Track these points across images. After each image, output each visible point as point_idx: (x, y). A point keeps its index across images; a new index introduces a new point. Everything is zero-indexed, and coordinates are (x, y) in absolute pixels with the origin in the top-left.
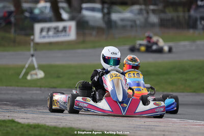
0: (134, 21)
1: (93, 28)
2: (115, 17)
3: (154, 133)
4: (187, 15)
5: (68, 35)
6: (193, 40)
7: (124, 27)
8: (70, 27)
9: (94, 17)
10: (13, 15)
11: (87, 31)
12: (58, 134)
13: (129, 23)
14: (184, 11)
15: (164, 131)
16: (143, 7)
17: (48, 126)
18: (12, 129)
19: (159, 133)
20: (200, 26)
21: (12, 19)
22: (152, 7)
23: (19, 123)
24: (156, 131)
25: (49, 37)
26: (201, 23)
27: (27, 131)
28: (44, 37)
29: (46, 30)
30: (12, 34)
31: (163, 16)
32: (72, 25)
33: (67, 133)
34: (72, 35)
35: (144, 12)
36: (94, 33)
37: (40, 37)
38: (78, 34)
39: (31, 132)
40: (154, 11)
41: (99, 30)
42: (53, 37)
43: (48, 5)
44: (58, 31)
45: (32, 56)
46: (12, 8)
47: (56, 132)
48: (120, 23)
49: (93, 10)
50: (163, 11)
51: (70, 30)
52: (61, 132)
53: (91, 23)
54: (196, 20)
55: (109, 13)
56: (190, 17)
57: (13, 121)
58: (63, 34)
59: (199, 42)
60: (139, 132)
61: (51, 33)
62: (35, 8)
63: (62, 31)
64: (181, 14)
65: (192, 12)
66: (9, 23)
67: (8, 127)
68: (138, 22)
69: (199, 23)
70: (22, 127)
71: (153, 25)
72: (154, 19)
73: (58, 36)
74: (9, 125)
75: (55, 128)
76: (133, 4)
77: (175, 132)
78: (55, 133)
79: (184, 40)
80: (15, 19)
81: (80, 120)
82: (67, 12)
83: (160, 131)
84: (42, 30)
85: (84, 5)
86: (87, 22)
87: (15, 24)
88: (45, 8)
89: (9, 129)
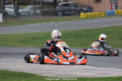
0: (29, 13)
1: (10, 16)
2: (20, 11)
3: (44, 71)
4: (53, 9)
6: (57, 21)
7: (25, 15)
9: (11, 11)
11: (7, 18)
13: (27, 14)
14: (52, 8)
15: (48, 70)
16: (33, 6)
19: (46, 71)
20: (60, 15)
22: (37, 6)
26: (60, 13)
31: (42, 10)
32: (1, 15)
33: (4, 73)
35: (34, 8)
36: (11, 19)
38: (3, 19)
40: (38, 8)
41: (13, 17)
48: (22, 14)
50: (43, 8)
53: (9, 14)
54: (58, 12)
55: (18, 9)
56: (55, 10)
59: (60, 22)
60: (36, 71)
65: (56, 9)
68: (31, 13)
69: (59, 13)
71: (38, 14)
72: (38, 11)
76: (28, 5)
77: (53, 70)
79: (53, 21)
81: (8, 65)
83: (46, 70)
85: (6, 6)
86: (7, 14)
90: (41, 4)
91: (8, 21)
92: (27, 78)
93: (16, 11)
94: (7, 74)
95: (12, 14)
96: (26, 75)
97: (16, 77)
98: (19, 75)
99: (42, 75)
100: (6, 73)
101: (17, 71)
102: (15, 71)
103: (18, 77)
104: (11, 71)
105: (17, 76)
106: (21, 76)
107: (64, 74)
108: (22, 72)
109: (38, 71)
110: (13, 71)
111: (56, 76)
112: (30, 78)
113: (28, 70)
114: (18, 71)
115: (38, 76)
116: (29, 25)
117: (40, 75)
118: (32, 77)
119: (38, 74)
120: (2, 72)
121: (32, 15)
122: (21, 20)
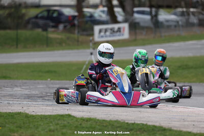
0: (178, 22)
1: (143, 28)
2: (161, 18)
5: (123, 35)
7: (169, 27)
8: (124, 28)
9: (144, 19)
10: (77, 18)
11: (138, 31)
12: (106, 126)
13: (174, 24)
15: (194, 121)
16: (185, 10)
17: (98, 120)
18: (68, 123)
19: (190, 123)
21: (76, 22)
22: (192, 10)
23: (74, 117)
24: (188, 121)
25: (106, 36)
27: (81, 124)
28: (102, 37)
29: (104, 31)
30: (76, 35)
32: (126, 26)
33: (113, 125)
34: (126, 35)
35: (186, 14)
37: (99, 37)
38: (130, 33)
39: (84, 125)
41: (148, 29)
42: (110, 36)
43: (106, 9)
44: (114, 31)
45: (91, 54)
46: (76, 14)
47: (105, 125)
48: (166, 24)
49: (143, 13)
50: (200, 13)
51: (124, 30)
52: (108, 124)
53: (142, 24)
57: (69, 116)
58: (118, 33)
60: (174, 123)
61: (108, 33)
62: (94, 13)
63: (117, 31)
66: (73, 25)
67: (64, 120)
68: (180, 23)
70: (76, 121)
71: (193, 25)
72: (194, 20)
73: (114, 36)
74: (66, 119)
75: (104, 120)
76: (176, 7)
78: (103, 126)
80: (79, 22)
82: (121, 15)
84: (100, 31)
85: (136, 9)
86: (138, 23)
87: (78, 26)
88: (103, 12)
89: (65, 123)
90: (200, 7)
91: (139, 37)
92: (154, 134)
93: (154, 18)
94: (118, 127)
95: (146, 25)
96: (153, 130)
97: (135, 133)
98: (141, 129)
99: (182, 129)
100: (118, 125)
101: (136, 122)
102: (133, 122)
103: (138, 132)
104: (127, 123)
105: (136, 131)
106: (144, 131)
108: (146, 125)
109: (176, 123)
110: (130, 122)
112: (160, 134)
113: (157, 121)
114: (139, 122)
115: (173, 130)
117: (178, 129)
118: (163, 132)
119: (176, 127)
120: (110, 124)
121: (182, 26)
122: (163, 34)
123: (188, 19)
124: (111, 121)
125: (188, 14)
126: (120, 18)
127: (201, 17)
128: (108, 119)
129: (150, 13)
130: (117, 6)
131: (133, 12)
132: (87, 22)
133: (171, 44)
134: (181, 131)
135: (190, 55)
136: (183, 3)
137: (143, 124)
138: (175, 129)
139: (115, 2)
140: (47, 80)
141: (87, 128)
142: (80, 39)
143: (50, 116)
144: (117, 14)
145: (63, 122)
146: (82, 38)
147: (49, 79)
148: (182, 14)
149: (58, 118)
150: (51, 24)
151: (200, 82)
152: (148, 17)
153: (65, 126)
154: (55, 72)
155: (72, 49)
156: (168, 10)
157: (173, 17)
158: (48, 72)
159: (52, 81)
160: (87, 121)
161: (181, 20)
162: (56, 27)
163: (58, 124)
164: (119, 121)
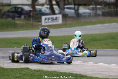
0: (90, 14)
1: (70, 17)
2: (81, 11)
3: (95, 72)
5: (58, 21)
7: (85, 16)
9: (71, 12)
10: (32, 12)
11: (67, 19)
14: (114, 8)
15: (99, 71)
16: (94, 6)
17: (44, 71)
18: (27, 73)
21: (31, 14)
22: (98, 6)
23: (30, 69)
27: (34, 74)
28: (47, 22)
29: (47, 19)
30: (31, 22)
32: (60, 16)
33: (53, 74)
34: (60, 21)
37: (45, 23)
38: (63, 20)
39: (36, 74)
41: (73, 17)
43: (48, 6)
44: (53, 19)
46: (31, 9)
47: (48, 74)
48: (83, 15)
49: (70, 8)
51: (59, 19)
52: (50, 73)
53: (69, 15)
56: (116, 11)
57: (27, 68)
60: (88, 72)
61: (50, 21)
62: (42, 8)
63: (55, 19)
64: (113, 9)
66: (30, 16)
67: (24, 71)
68: (92, 14)
70: (32, 71)
71: (99, 15)
72: (100, 12)
73: (53, 22)
74: (26, 70)
75: (47, 71)
76: (89, 5)
79: (114, 22)
80: (33, 14)
82: (57, 10)
84: (45, 19)
87: (33, 17)
88: (47, 8)
89: (25, 73)
90: (103, 5)
91: (68, 22)
93: (77, 12)
95: (72, 15)
100: (56, 74)
102: (64, 72)
107: (116, 75)
108: (72, 73)
110: (62, 72)
111: (107, 77)
115: (87, 77)
116: (89, 27)
118: (81, 78)
121: (93, 16)
122: (82, 21)
123: (96, 12)
124: (51, 71)
125: (96, 9)
126: (57, 12)
127: (104, 10)
128: (50, 70)
129: (74, 9)
130: (55, 5)
131: (64, 8)
132: (37, 14)
133: (86, 26)
134: (92, 77)
135: (97, 32)
136: (93, 3)
137: (70, 73)
138: (89, 76)
139: (54, 2)
140: (14, 48)
141: (37, 75)
142: (34, 24)
143: (16, 69)
144: (55, 9)
145: (24, 72)
146: (35, 23)
147: (16, 47)
148: (93, 9)
149: (21, 70)
150: (17, 15)
151: (103, 49)
152: (73, 11)
153: (25, 75)
154: (19, 43)
155: (29, 30)
156: (85, 7)
157: (87, 11)
158: (15, 43)
159: (17, 48)
160: (38, 71)
161: (92, 13)
162: (20, 17)
163: (21, 73)
164: (56, 71)
